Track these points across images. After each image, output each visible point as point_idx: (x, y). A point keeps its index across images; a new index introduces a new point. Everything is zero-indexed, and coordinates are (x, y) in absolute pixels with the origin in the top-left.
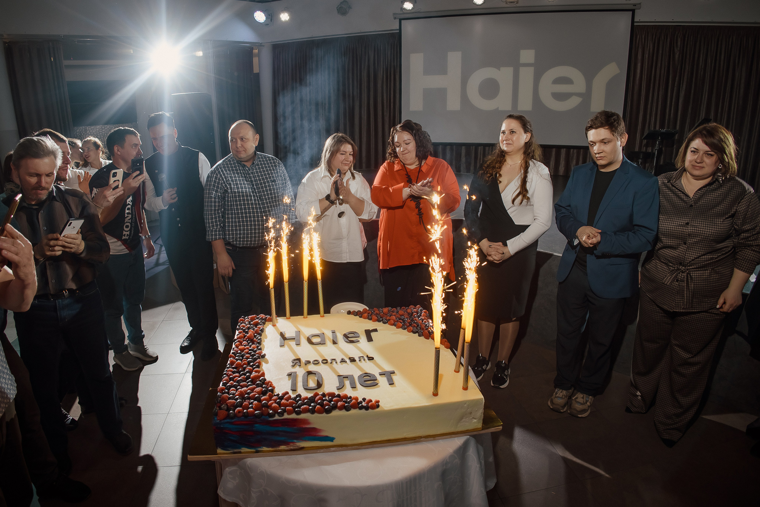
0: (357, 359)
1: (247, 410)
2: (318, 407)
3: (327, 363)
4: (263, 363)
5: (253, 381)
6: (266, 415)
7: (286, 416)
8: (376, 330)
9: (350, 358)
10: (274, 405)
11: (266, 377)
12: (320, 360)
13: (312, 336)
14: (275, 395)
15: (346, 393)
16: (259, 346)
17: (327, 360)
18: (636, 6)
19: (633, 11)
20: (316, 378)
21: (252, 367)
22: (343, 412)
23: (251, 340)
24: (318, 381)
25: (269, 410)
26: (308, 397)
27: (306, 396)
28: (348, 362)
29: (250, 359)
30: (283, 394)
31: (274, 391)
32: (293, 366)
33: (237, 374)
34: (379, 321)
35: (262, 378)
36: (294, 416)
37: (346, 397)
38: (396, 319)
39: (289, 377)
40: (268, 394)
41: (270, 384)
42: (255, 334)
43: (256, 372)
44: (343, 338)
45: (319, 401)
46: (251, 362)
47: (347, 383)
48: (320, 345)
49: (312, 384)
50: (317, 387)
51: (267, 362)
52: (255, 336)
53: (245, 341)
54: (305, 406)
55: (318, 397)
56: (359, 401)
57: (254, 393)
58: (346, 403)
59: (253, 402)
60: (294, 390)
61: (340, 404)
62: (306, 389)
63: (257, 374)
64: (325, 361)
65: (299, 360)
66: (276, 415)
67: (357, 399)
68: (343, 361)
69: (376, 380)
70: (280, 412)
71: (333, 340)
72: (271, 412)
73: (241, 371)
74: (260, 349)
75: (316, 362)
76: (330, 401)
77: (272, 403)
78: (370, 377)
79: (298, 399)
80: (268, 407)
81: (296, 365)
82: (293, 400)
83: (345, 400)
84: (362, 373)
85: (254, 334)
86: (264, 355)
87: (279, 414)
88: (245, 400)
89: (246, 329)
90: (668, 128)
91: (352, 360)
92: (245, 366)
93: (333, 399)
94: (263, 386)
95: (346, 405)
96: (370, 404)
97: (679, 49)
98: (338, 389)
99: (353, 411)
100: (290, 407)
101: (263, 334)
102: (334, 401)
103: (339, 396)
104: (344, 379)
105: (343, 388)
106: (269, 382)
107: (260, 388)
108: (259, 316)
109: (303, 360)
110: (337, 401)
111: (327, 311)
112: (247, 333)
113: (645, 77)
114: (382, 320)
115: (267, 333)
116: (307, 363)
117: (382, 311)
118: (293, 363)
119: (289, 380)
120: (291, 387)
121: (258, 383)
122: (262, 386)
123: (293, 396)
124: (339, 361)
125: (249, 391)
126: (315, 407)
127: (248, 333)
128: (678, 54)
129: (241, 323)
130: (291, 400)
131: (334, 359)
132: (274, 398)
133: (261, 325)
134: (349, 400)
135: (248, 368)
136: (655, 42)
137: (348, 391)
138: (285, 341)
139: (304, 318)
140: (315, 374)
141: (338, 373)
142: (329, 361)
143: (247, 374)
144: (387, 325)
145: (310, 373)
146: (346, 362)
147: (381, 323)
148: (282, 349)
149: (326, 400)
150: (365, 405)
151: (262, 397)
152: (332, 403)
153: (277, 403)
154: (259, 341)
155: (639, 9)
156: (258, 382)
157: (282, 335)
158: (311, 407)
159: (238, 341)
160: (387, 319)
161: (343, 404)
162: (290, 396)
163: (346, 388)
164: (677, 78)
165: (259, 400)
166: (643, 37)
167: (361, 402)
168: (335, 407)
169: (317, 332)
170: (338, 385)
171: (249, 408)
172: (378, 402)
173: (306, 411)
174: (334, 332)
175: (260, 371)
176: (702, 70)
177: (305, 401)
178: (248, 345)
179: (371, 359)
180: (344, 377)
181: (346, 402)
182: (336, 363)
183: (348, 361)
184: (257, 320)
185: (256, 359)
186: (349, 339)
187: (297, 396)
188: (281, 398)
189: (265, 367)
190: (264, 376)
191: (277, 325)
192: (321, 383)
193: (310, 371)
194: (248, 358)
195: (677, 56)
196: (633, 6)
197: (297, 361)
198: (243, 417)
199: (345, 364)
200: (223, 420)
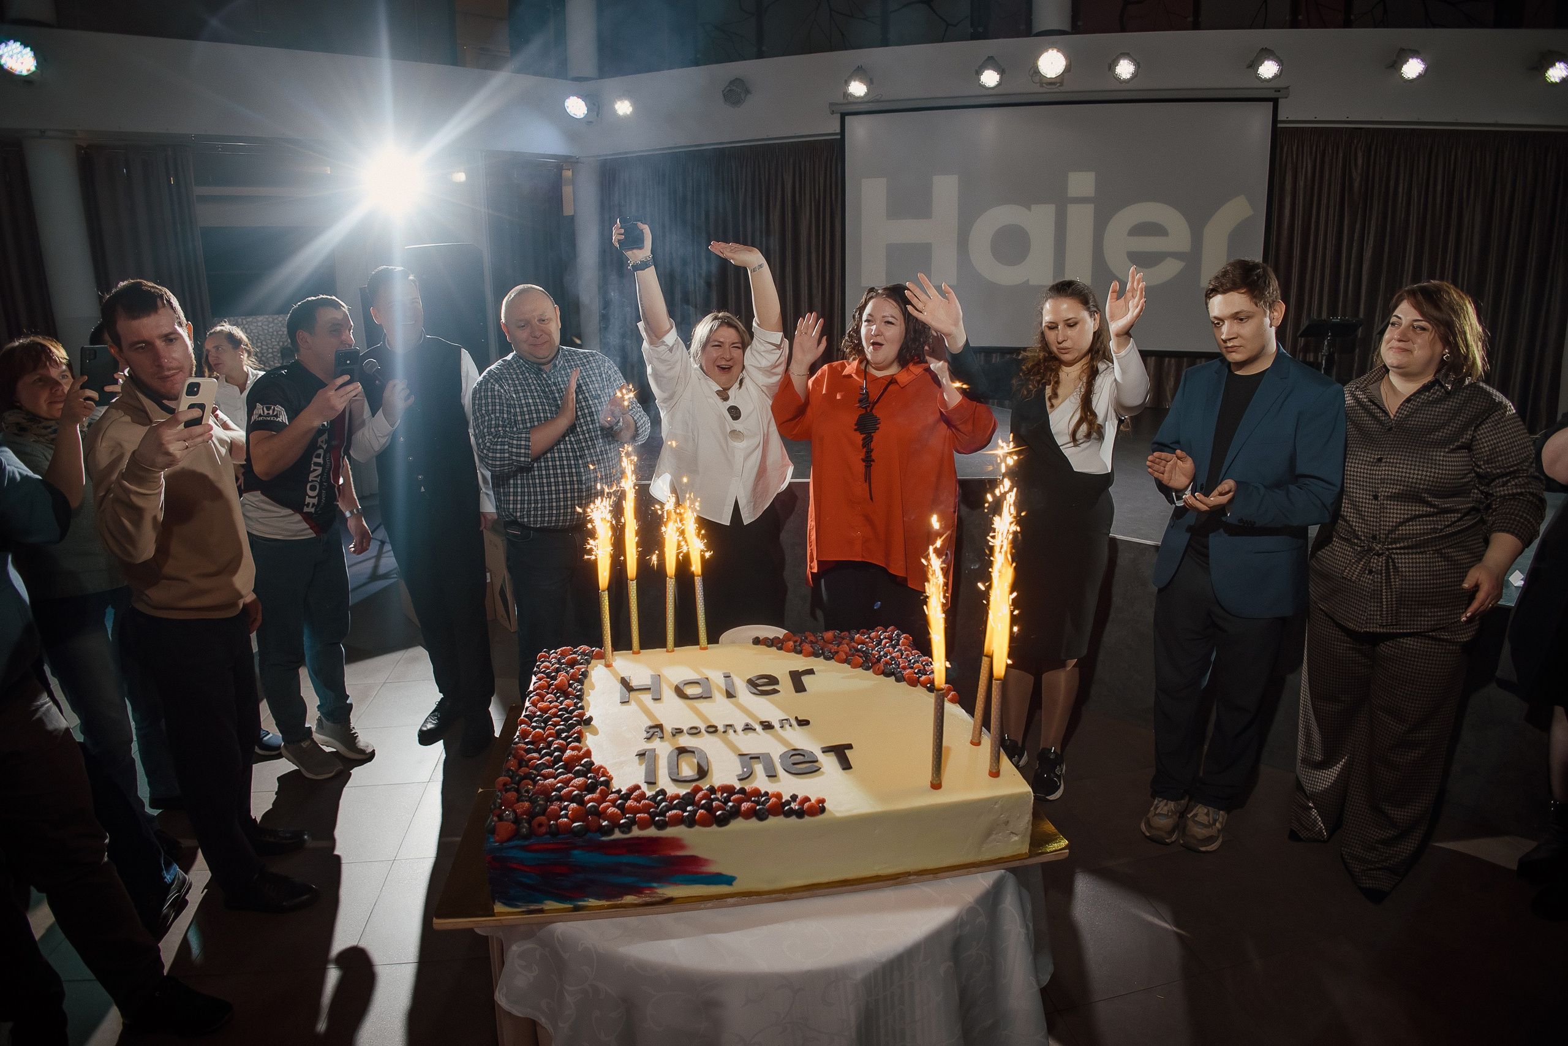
0: (777, 725)
1: (557, 821)
2: (702, 813)
3: (716, 731)
4: (587, 734)
5: (568, 767)
6: (596, 832)
7: (637, 832)
8: (811, 672)
9: (762, 723)
10: (611, 810)
11: (593, 759)
12: (703, 727)
13: (685, 684)
14: (612, 793)
15: (758, 787)
16: (579, 703)
17: (716, 727)
18: (1279, 91)
19: (1275, 101)
20: (695, 761)
21: (566, 741)
22: (753, 823)
23: (563, 692)
24: (699, 765)
25: (601, 821)
26: (681, 795)
27: (676, 792)
28: (757, 730)
29: (562, 727)
30: (628, 790)
31: (611, 785)
32: (648, 739)
33: (535, 755)
34: (817, 655)
35: (586, 760)
36: (654, 831)
37: (757, 793)
38: (850, 650)
39: (639, 759)
40: (598, 791)
41: (601, 771)
42: (571, 682)
43: (573, 749)
44: (747, 687)
45: (703, 802)
46: (563, 731)
47: (759, 768)
48: (702, 700)
49: (687, 770)
50: (697, 777)
51: (595, 732)
52: (570, 685)
53: (551, 693)
54: (674, 812)
55: (700, 795)
56: (783, 801)
57: (570, 788)
58: (759, 805)
59: (568, 805)
60: (651, 783)
61: (745, 806)
62: (675, 781)
63: (575, 753)
64: (713, 729)
65: (660, 727)
66: (617, 830)
67: (779, 796)
68: (748, 728)
69: (817, 761)
70: (623, 823)
71: (726, 690)
72: (605, 823)
73: (543, 748)
74: (582, 708)
75: (694, 731)
76: (727, 800)
77: (608, 807)
78: (804, 756)
79: (659, 798)
80: (599, 814)
81: (654, 737)
82: (650, 800)
83: (756, 799)
84: (786, 750)
85: (569, 682)
86: (591, 719)
87: (620, 826)
88: (552, 802)
89: (551, 672)
90: (1344, 314)
91: (767, 726)
92: (550, 739)
93: (732, 798)
94: (589, 775)
95: (758, 807)
96: (806, 805)
97: (1359, 171)
98: (740, 780)
99: (772, 821)
100: (645, 813)
101: (586, 682)
102: (734, 801)
103: (742, 791)
104: (752, 760)
105: (752, 776)
106: (601, 767)
107: (581, 779)
108: (578, 649)
109: (668, 728)
110: (739, 802)
111: (713, 639)
112: (554, 678)
113: (1298, 223)
114: (823, 653)
115: (593, 680)
116: (676, 732)
117: (822, 637)
118: (648, 732)
119: (641, 764)
120: (646, 777)
121: (578, 770)
122: (586, 777)
123: (649, 794)
124: (739, 728)
125: (559, 785)
126: (694, 812)
127: (556, 680)
128: (1358, 180)
129: (543, 662)
130: (647, 801)
131: (731, 726)
132: (612, 796)
133: (581, 664)
134: (763, 799)
135: (557, 742)
136: (1315, 160)
137: (761, 782)
138: (632, 693)
139: (667, 651)
140: (693, 752)
141: (739, 750)
142: (721, 728)
143: (556, 754)
144: (832, 663)
145: (682, 751)
146: (755, 730)
147: (821, 659)
148: (625, 707)
149: (717, 799)
150: (797, 807)
151: (586, 795)
152: (730, 804)
153: (618, 807)
154: (578, 693)
155: (1286, 98)
156: (577, 768)
157: (624, 682)
158: (686, 814)
159: (537, 694)
160: (833, 651)
161: (751, 807)
162: (643, 794)
163: (756, 778)
164: (1358, 226)
165: (581, 801)
166: (1294, 149)
167: (788, 803)
168: (735, 813)
169: (693, 676)
170: (741, 772)
171: (562, 817)
172: (823, 801)
173: (679, 821)
174: (727, 677)
175: (581, 748)
176: (1403, 210)
177: (675, 802)
178: (556, 701)
179: (804, 723)
180: (751, 758)
181: (758, 803)
182: (735, 731)
183: (759, 728)
184: (574, 655)
185: (573, 726)
186: (759, 688)
187: (658, 794)
188: (627, 797)
189: (590, 741)
190: (590, 757)
191: (614, 664)
192: (706, 769)
193: (684, 747)
194: (556, 724)
195: (1356, 184)
196: (1275, 91)
197: (656, 730)
198: (548, 836)
199: (751, 735)
200: (506, 842)
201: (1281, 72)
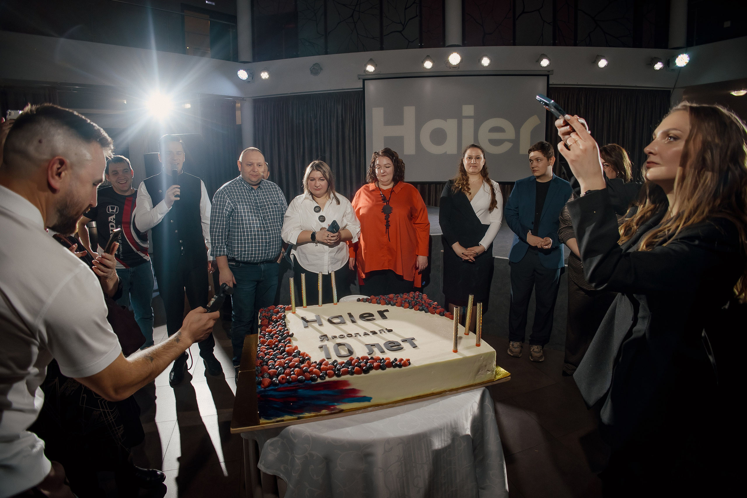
0: (378, 332)
1: (290, 376)
2: (356, 369)
3: (352, 336)
4: (293, 340)
5: (289, 354)
7: (327, 379)
8: (387, 311)
9: (371, 332)
10: (315, 370)
12: (345, 335)
13: (332, 318)
14: (313, 363)
16: (286, 327)
17: (351, 334)
19: (548, 76)
20: (346, 348)
21: (284, 343)
22: (380, 371)
24: (348, 350)
25: (311, 375)
26: (344, 362)
27: (342, 361)
28: (370, 334)
29: (280, 338)
30: (320, 361)
31: (312, 360)
32: (321, 341)
33: (271, 350)
35: (296, 350)
36: (335, 378)
37: (378, 359)
38: (402, 302)
39: (320, 349)
40: (306, 362)
41: (305, 354)
42: (279, 320)
43: (289, 346)
44: (360, 318)
45: (356, 364)
46: (281, 340)
47: (376, 350)
48: (341, 324)
49: (344, 352)
50: (349, 354)
51: (296, 339)
53: (272, 325)
54: (343, 369)
55: (354, 361)
56: (392, 361)
57: (293, 363)
59: (294, 369)
60: (329, 358)
61: (375, 364)
62: (339, 357)
63: (290, 348)
64: (350, 336)
65: (326, 336)
66: (319, 379)
67: (388, 359)
68: (366, 334)
69: (400, 345)
70: (321, 375)
71: (351, 320)
72: (314, 376)
73: (275, 347)
74: (288, 329)
75: (342, 337)
76: (367, 362)
77: (313, 369)
78: (394, 343)
79: (335, 364)
80: (309, 372)
81: (324, 340)
82: (331, 365)
83: (379, 361)
84: (386, 342)
86: (292, 334)
89: (268, 316)
91: (374, 333)
92: (278, 343)
94: (300, 356)
95: (381, 364)
96: (402, 362)
98: (369, 354)
99: (388, 369)
100: (330, 370)
101: (286, 319)
102: (370, 362)
103: (372, 358)
104: (372, 347)
105: (373, 352)
107: (297, 358)
108: (278, 306)
109: (330, 336)
110: (372, 363)
114: (390, 303)
115: (289, 318)
116: (334, 338)
118: (321, 338)
119: (321, 351)
120: (326, 356)
123: (330, 362)
124: (362, 334)
125: (287, 361)
126: (353, 369)
131: (358, 334)
132: (313, 365)
133: (282, 312)
134: (382, 361)
135: (280, 344)
136: (565, 100)
137: (379, 355)
138: (308, 323)
140: (345, 345)
141: (365, 343)
142: (354, 335)
143: (282, 349)
144: (395, 307)
145: (339, 345)
147: (390, 305)
148: (306, 329)
149: (362, 362)
150: (398, 363)
151: (301, 365)
152: (369, 364)
153: (317, 369)
154: (284, 324)
155: (552, 75)
156: (293, 354)
157: (304, 319)
158: (349, 370)
159: (264, 326)
160: (394, 302)
161: (378, 364)
162: (328, 362)
163: (375, 353)
165: (299, 367)
166: (556, 96)
167: (394, 362)
168: (371, 368)
169: (335, 314)
170: (369, 352)
171: (292, 374)
172: (408, 360)
173: (346, 373)
174: (350, 314)
175: (293, 346)
177: (343, 365)
178: (275, 327)
179: (390, 331)
182: (360, 336)
185: (286, 337)
186: (365, 318)
187: (333, 363)
188: (320, 364)
189: (295, 343)
190: (298, 349)
191: (296, 312)
192: (352, 351)
193: (339, 343)
194: (277, 337)
196: (549, 71)
197: (324, 337)
198: (287, 384)
199: (368, 337)
200: (267, 388)
201: (550, 63)
